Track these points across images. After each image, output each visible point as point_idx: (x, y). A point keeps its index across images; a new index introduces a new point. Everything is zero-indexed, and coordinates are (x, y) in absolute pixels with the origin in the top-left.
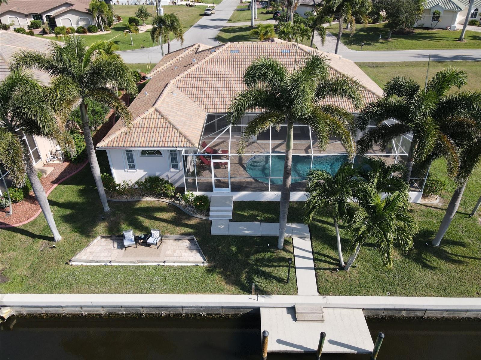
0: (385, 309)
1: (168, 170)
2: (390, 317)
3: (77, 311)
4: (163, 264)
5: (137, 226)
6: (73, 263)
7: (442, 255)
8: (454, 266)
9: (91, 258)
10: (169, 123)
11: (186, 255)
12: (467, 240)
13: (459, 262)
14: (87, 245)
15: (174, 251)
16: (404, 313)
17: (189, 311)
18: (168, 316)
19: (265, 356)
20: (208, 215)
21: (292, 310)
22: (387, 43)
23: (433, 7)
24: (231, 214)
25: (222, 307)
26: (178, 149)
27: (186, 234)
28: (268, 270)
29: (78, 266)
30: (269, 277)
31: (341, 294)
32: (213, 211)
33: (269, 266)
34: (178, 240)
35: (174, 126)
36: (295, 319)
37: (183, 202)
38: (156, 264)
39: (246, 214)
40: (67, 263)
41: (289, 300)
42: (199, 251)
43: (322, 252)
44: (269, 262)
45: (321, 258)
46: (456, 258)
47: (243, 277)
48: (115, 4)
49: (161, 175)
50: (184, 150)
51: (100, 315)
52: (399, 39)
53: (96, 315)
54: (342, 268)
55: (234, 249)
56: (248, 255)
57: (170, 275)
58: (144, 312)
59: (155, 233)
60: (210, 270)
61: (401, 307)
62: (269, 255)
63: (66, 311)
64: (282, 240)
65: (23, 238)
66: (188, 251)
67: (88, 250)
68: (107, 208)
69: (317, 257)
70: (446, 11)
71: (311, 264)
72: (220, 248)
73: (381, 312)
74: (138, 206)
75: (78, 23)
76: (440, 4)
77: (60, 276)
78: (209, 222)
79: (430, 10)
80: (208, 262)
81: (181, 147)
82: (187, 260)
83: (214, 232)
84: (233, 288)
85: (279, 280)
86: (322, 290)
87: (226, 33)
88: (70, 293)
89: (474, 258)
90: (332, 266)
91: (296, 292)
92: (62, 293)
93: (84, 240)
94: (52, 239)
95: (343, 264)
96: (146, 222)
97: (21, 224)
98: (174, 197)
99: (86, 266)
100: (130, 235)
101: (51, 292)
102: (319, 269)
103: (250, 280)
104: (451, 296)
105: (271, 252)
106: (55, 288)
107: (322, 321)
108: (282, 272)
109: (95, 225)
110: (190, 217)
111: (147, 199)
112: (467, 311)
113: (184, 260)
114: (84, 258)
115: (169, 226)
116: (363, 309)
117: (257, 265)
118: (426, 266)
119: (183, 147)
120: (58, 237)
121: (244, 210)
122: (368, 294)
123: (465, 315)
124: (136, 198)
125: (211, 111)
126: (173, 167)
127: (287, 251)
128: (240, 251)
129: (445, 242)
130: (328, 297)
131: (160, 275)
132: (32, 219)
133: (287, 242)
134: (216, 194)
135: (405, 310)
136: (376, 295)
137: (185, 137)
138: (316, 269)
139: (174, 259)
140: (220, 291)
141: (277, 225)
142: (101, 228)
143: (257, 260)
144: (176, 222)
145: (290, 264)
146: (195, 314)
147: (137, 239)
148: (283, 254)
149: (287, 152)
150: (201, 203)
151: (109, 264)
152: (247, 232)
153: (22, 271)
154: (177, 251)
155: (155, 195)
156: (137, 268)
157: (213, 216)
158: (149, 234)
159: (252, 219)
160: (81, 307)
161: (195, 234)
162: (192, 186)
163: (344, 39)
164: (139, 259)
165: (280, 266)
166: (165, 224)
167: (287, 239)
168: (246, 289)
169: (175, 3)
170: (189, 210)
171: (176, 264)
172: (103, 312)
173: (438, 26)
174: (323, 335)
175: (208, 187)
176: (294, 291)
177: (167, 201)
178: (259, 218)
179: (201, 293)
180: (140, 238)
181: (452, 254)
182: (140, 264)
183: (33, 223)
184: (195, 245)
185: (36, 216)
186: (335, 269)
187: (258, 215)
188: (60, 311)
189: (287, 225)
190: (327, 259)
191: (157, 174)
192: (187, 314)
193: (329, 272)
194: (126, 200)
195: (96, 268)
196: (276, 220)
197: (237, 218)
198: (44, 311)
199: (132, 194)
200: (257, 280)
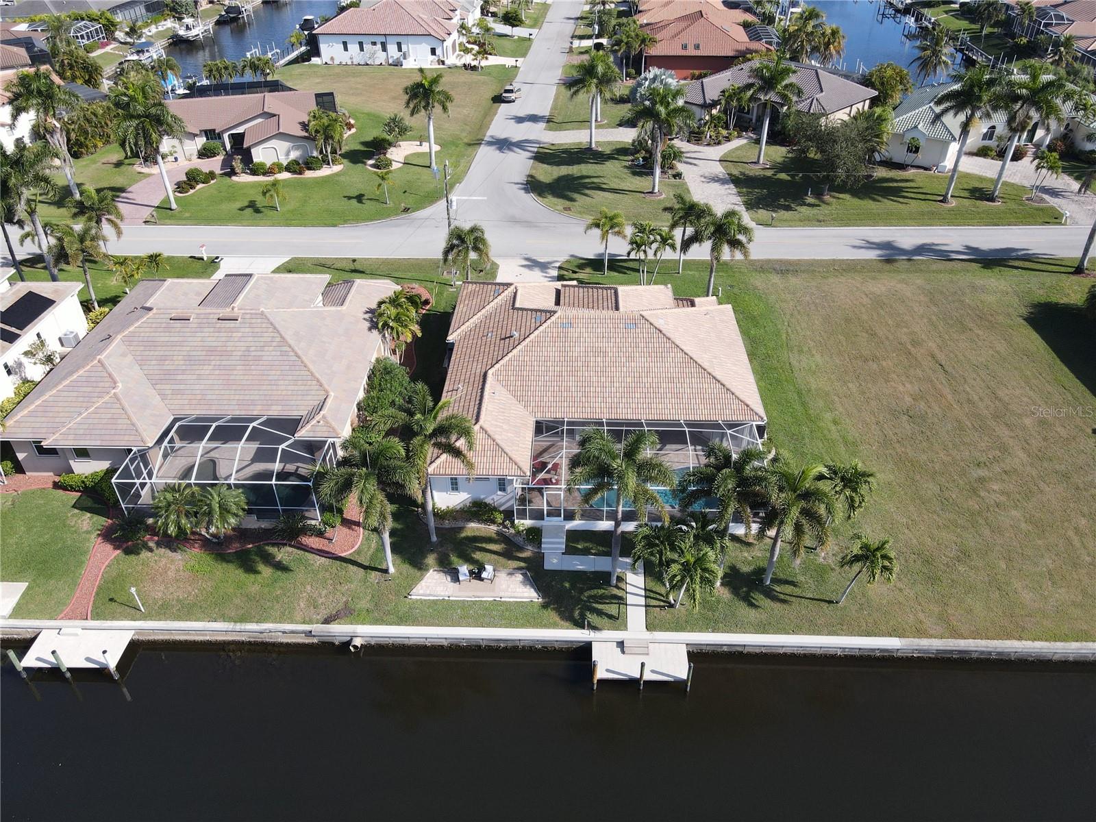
0: (707, 645)
1: (495, 493)
2: (713, 651)
3: (421, 642)
4: (499, 599)
5: (468, 560)
6: (413, 597)
7: (770, 594)
8: (778, 604)
9: (428, 592)
10: (497, 444)
11: (521, 590)
12: (801, 578)
13: (784, 601)
14: (421, 578)
15: (509, 587)
16: (725, 649)
17: (526, 644)
18: (505, 648)
19: (595, 682)
20: (540, 547)
21: (621, 644)
22: (819, 206)
23: (908, 130)
24: (564, 547)
25: (557, 641)
26: (509, 478)
27: (520, 569)
28: (600, 607)
29: (417, 600)
30: (600, 613)
31: (667, 630)
32: (545, 543)
33: (600, 603)
34: (510, 574)
35: (502, 450)
36: (623, 652)
37: (512, 531)
38: (492, 599)
39: (580, 547)
40: (406, 597)
41: (618, 635)
42: (532, 587)
43: (654, 589)
44: (602, 599)
45: (652, 595)
46: (782, 596)
47: (577, 614)
48: (326, 63)
49: (486, 498)
50: (515, 478)
51: (442, 646)
52: (841, 196)
53: (439, 646)
54: (671, 606)
55: (567, 585)
56: (582, 591)
57: (507, 610)
58: (483, 644)
59: (489, 568)
60: (545, 606)
61: (724, 643)
62: (601, 592)
63: (412, 642)
64: (615, 578)
65: (355, 568)
66: (522, 586)
67: (423, 583)
68: (434, 538)
69: (649, 593)
70: (929, 139)
71: (642, 601)
72: (553, 583)
73: (704, 647)
74: (463, 535)
75: (288, 154)
76: (919, 127)
77: (403, 609)
78: (541, 555)
79: (903, 135)
80: (543, 598)
81: (512, 476)
82: (522, 595)
83: (547, 567)
84: (567, 624)
85: (610, 617)
86: (650, 627)
87: (545, 166)
88: (417, 625)
89: (801, 597)
90: (662, 604)
91: (626, 628)
92: (409, 625)
93: (419, 574)
94: (386, 571)
95: (673, 602)
96: (478, 556)
97: (348, 553)
98: (503, 524)
99: (425, 600)
100: (464, 569)
101: (399, 624)
102: (649, 606)
103: (583, 617)
104: (768, 633)
105: (603, 589)
106: (401, 620)
107: (648, 654)
108: (612, 609)
109: (425, 557)
110: (521, 549)
111: (473, 525)
112: (783, 647)
113: (519, 595)
114: (421, 592)
115: (501, 559)
116: (687, 644)
117: (590, 602)
118: (752, 605)
119: (514, 476)
120: (392, 570)
121: (577, 541)
122: (692, 631)
123: (781, 651)
124: (460, 524)
125: (540, 417)
126: (500, 490)
127: (618, 588)
128: (573, 586)
129: (776, 581)
130: (655, 633)
131: (497, 610)
132: (356, 547)
133: (620, 579)
134: (549, 522)
135: (725, 645)
136: (700, 631)
137: (516, 464)
138: (646, 606)
139: (509, 594)
140: (554, 626)
141: (609, 559)
142: (431, 559)
143: (590, 597)
144: (508, 555)
145: (621, 601)
146: (531, 647)
147: (471, 573)
148: (616, 592)
149: (617, 507)
150: (533, 537)
151: (447, 598)
152: (580, 568)
153: (364, 604)
154: (511, 586)
155: (480, 521)
156: (474, 603)
157: (545, 549)
158: (482, 568)
159: (586, 552)
160: (426, 638)
161: (527, 568)
162: (522, 515)
163: (748, 193)
164: (475, 594)
165: (612, 603)
166: (496, 557)
167: (621, 575)
168: (580, 624)
169: (443, 63)
170: (519, 540)
171: (511, 600)
172: (445, 643)
173: (916, 163)
174: (643, 665)
175: (538, 515)
176: (624, 626)
177: (494, 528)
178: (593, 551)
179: (537, 628)
180: (474, 573)
181: (781, 593)
182: (477, 599)
183: (358, 552)
184: (528, 579)
185: (359, 543)
186: (664, 607)
187: (592, 548)
188: (406, 642)
189: (620, 559)
190: (658, 597)
191: (482, 497)
192: (523, 647)
193: (658, 609)
194: (449, 526)
195: (435, 602)
196: (608, 554)
197: (570, 550)
198: (391, 641)
199: (455, 519)
200: (590, 616)
